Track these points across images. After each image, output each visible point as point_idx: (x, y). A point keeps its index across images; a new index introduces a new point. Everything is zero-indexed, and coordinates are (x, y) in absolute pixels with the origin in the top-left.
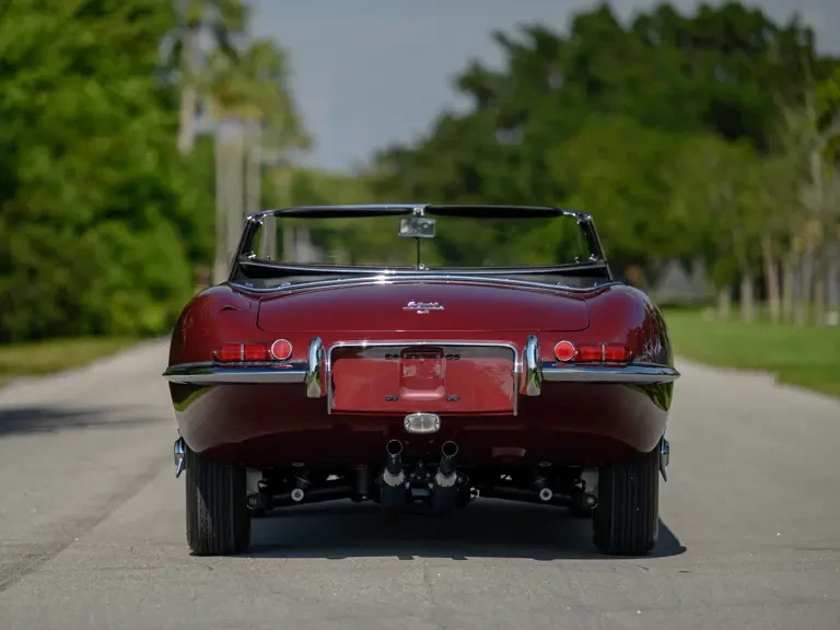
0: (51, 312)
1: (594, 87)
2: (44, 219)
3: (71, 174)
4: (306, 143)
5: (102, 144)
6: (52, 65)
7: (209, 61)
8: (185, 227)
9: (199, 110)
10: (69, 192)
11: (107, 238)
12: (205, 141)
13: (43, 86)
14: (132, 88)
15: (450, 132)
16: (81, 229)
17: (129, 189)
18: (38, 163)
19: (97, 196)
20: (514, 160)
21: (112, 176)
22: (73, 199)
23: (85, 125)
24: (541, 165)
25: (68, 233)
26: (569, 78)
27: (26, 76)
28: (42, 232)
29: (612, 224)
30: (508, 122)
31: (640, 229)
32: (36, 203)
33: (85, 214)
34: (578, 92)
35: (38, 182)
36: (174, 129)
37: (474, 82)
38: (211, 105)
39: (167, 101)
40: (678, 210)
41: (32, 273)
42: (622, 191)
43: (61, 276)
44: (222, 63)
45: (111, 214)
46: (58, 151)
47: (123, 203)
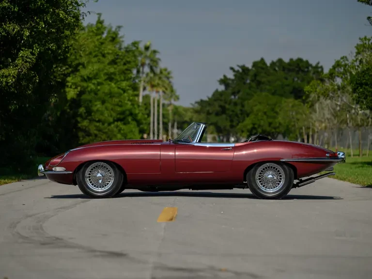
1: (259, 83)
2: (99, 121)
3: (107, 109)
4: (177, 98)
5: (116, 100)
6: (103, 77)
7: (147, 75)
8: (139, 123)
9: (144, 89)
10: (106, 114)
11: (117, 126)
12: (146, 97)
13: (99, 84)
14: (124, 84)
15: (217, 96)
16: (110, 124)
17: (123, 113)
18: (98, 105)
19: (114, 114)
20: (236, 104)
21: (119, 109)
22: (107, 116)
23: (111, 95)
24: (243, 106)
25: (106, 125)
26: (252, 81)
27: (94, 81)
29: (262, 123)
30: (234, 94)
31: (270, 124)
32: (97, 117)
33: (111, 120)
34: (254, 85)
36: (138, 95)
37: (224, 81)
38: (148, 88)
39: (135, 88)
40: (280, 119)
41: (96, 135)
42: (265, 113)
44: (152, 75)
45: (118, 120)
46: (103, 102)
47: (122, 117)
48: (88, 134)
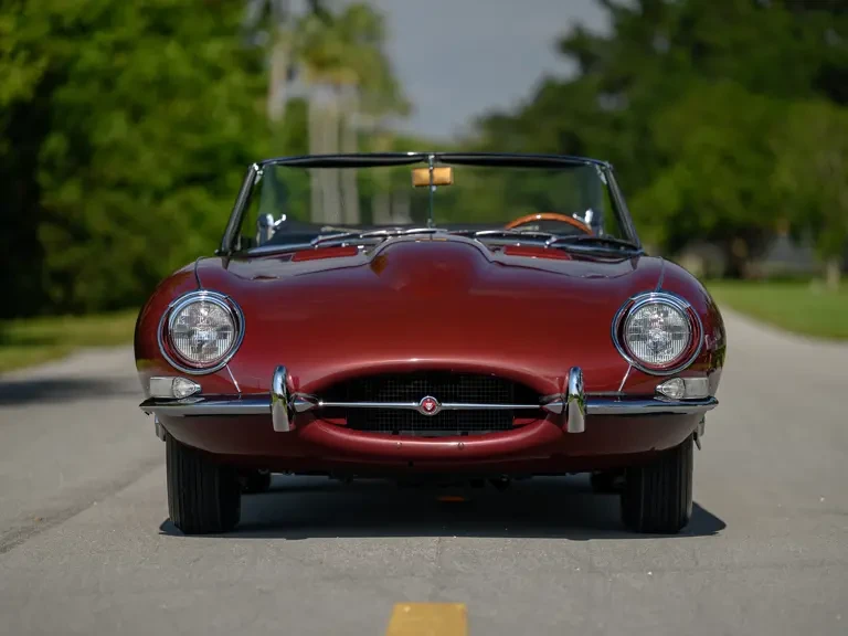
0: (127, 282)
1: (700, 51)
2: (122, 185)
3: (149, 138)
4: (405, 109)
5: (183, 108)
6: (131, 25)
7: (300, 25)
9: (290, 74)
10: (147, 158)
11: (187, 206)
12: (297, 107)
13: (121, 47)
14: (214, 49)
15: (552, 98)
16: (159, 196)
17: (208, 155)
18: (115, 128)
19: (178, 162)
20: (617, 125)
21: (194, 141)
22: (150, 165)
23: (165, 87)
24: (644, 132)
25: (146, 200)
26: (675, 42)
27: (102, 36)
28: (119, 198)
29: (718, 193)
30: (612, 87)
31: (746, 197)
32: (113, 169)
33: (164, 180)
34: (683, 56)
35: (114, 147)
36: (263, 92)
37: (577, 45)
38: (305, 72)
39: (253, 65)
40: (785, 177)
41: (108, 240)
42: (728, 159)
43: (138, 245)
44: (314, 25)
45: (193, 180)
46: (137, 114)
47: (202, 169)
48: (80, 235)
